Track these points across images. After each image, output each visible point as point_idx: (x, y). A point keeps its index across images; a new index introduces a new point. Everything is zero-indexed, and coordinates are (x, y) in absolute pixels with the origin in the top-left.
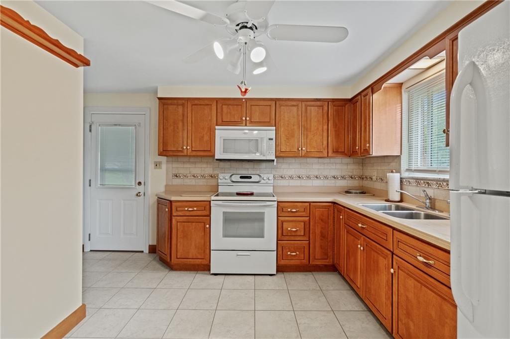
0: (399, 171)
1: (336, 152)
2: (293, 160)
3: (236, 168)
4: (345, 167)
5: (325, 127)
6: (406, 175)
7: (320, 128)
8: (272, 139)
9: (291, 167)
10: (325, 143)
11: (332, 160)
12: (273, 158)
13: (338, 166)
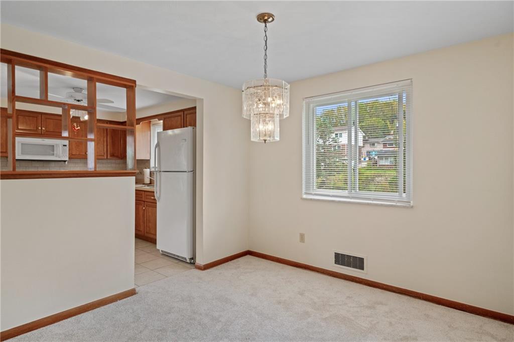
0: (149, 168)
1: (113, 155)
2: (78, 161)
3: (26, 167)
4: (118, 166)
5: (105, 139)
6: (153, 170)
7: (102, 140)
8: (66, 146)
9: (77, 166)
10: (105, 149)
11: (109, 161)
12: (67, 159)
13: (113, 165)
